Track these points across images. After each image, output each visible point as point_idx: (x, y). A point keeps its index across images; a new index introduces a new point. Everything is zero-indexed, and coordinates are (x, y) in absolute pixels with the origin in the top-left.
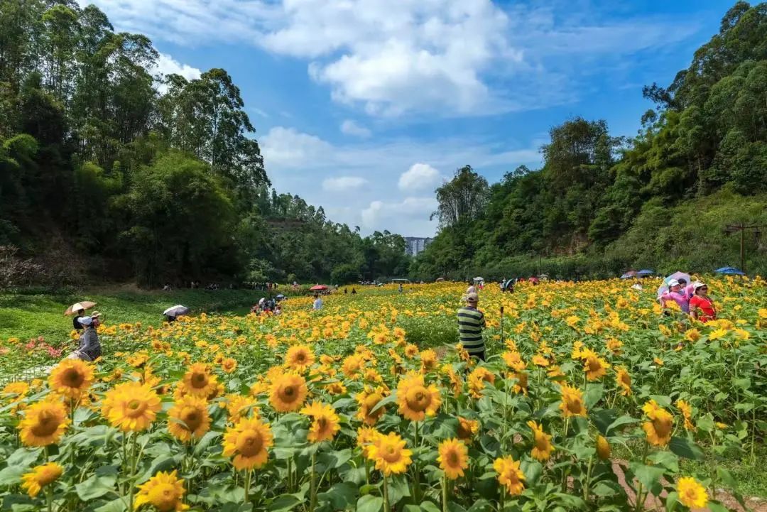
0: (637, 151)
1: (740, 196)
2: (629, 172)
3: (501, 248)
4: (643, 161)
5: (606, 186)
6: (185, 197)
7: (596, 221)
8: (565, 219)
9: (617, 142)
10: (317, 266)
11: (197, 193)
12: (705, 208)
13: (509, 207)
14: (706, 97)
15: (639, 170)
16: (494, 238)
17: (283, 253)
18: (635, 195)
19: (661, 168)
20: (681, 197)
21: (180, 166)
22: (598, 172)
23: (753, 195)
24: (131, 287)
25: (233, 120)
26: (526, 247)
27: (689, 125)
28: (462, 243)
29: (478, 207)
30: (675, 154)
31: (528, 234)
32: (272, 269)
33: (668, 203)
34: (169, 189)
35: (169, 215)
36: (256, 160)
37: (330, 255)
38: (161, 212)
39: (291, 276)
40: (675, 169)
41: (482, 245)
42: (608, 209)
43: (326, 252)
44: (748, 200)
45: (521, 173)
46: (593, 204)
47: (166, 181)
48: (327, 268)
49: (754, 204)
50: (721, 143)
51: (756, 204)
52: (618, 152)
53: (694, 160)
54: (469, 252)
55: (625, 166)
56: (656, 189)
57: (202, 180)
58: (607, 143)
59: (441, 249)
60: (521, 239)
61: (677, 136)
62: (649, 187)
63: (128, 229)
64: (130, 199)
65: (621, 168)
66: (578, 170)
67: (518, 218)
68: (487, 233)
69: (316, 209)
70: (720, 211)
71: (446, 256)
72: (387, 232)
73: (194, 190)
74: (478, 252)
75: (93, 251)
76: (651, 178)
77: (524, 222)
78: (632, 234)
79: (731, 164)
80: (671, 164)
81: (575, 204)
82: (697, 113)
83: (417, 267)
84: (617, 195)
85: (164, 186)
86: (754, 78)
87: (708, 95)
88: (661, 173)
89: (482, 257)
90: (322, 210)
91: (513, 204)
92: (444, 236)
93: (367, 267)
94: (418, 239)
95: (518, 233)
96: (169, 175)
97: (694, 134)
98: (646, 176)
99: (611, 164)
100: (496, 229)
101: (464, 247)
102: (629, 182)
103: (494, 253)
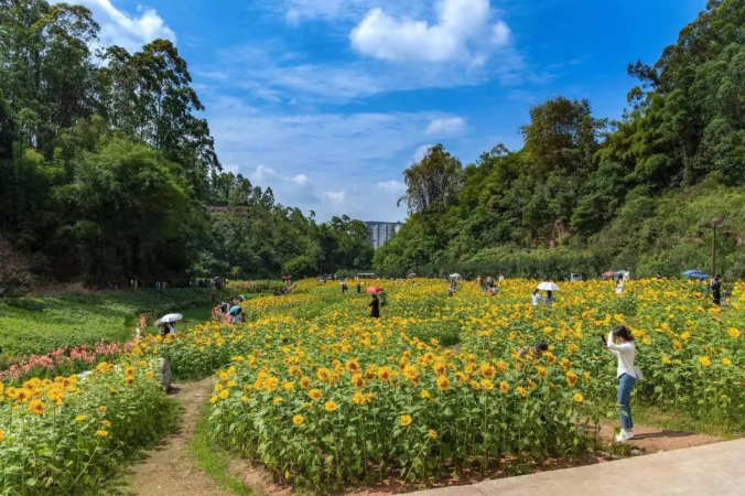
0: (621, 134)
1: (723, 186)
2: (614, 158)
3: (476, 238)
4: (627, 146)
5: (590, 171)
6: (134, 188)
7: (579, 210)
8: (546, 207)
9: (601, 124)
10: (266, 256)
11: (147, 184)
12: (689, 199)
13: (486, 192)
14: (691, 80)
15: (624, 156)
16: (469, 226)
17: (227, 242)
18: (619, 182)
19: (646, 154)
20: (667, 186)
21: (130, 153)
22: (581, 156)
23: (736, 186)
24: (78, 287)
25: (179, 98)
26: (505, 237)
27: (674, 110)
28: (433, 232)
29: (452, 191)
30: (661, 140)
31: (507, 223)
32: (214, 261)
33: (653, 192)
34: (116, 179)
35: (117, 207)
36: (205, 142)
37: (281, 243)
38: (107, 205)
39: (235, 270)
40: (661, 156)
41: (457, 234)
42: (591, 197)
43: (276, 241)
44: (731, 192)
45: (499, 152)
46: (576, 191)
47: (114, 170)
48: (277, 259)
49: (736, 196)
50: (706, 130)
51: (739, 196)
52: (602, 135)
53: (678, 146)
54: (442, 243)
55: (609, 150)
56: (641, 177)
57: (153, 169)
58: (590, 124)
59: (410, 239)
60: (498, 229)
61: (662, 121)
62: (633, 174)
63: (73, 224)
64: (74, 189)
65: (605, 152)
66: (560, 154)
67: (495, 206)
68: (461, 221)
69: (263, 191)
70: (704, 201)
71: (415, 246)
72: (346, 217)
73: (144, 180)
74: (451, 242)
75: (34, 248)
76: (636, 164)
77: (502, 210)
78: (616, 225)
79: (716, 153)
80: (657, 150)
81: (557, 191)
82: (682, 97)
83: (383, 259)
84: (600, 182)
85: (112, 175)
86: (737, 65)
87: (693, 78)
88: (646, 160)
89: (456, 248)
90: (271, 191)
91: (491, 189)
92: (413, 224)
93: (324, 258)
94: (379, 223)
95: (495, 223)
96: (117, 164)
97: (679, 120)
98: (630, 163)
99: (595, 147)
100: (471, 217)
101: (436, 237)
102: (613, 169)
103: (468, 244)
